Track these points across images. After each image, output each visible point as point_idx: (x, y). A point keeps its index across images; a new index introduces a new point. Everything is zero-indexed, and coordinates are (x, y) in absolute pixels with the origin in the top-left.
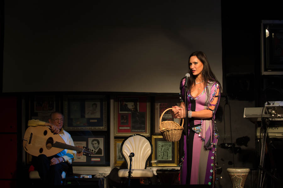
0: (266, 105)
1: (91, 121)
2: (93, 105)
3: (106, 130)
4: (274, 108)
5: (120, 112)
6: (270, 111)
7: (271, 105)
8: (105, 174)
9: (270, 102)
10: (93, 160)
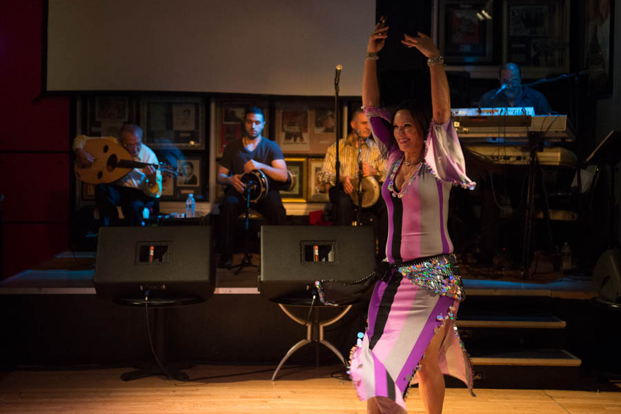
1: (182, 135)
2: (184, 111)
3: (203, 148)
4: (457, 119)
5: (225, 123)
8: (202, 213)
10: (184, 192)
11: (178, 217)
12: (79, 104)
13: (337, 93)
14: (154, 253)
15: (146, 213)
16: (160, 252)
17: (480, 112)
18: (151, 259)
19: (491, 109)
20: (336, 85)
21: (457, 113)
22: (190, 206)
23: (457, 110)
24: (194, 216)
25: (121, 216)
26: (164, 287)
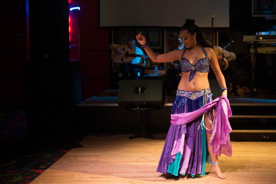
0: (257, 34)
2: (154, 34)
3: (162, 48)
4: (261, 36)
5: (170, 38)
6: (259, 37)
7: (260, 34)
8: (161, 74)
9: (259, 33)
10: (154, 66)
11: (151, 76)
12: (113, 32)
13: (212, 26)
14: (141, 90)
15: (139, 74)
16: (143, 90)
17: (270, 33)
18: (140, 93)
19: (274, 32)
20: (212, 23)
21: (261, 34)
22: (156, 71)
23: (261, 32)
24: (157, 75)
25: (129, 76)
26: (145, 103)
